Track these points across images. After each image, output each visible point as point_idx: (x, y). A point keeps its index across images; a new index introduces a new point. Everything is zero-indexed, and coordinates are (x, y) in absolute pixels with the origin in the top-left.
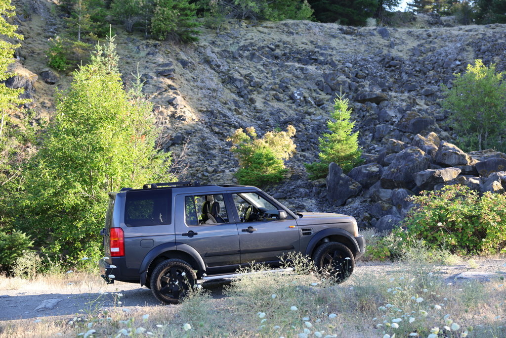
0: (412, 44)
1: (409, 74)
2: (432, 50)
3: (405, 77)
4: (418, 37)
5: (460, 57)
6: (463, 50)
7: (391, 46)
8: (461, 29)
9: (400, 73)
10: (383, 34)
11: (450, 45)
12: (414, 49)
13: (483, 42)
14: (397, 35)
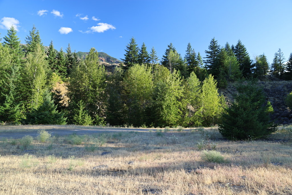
0: (270, 86)
1: (272, 93)
2: (276, 87)
3: (271, 93)
4: (272, 84)
5: (283, 89)
6: (283, 87)
7: (266, 86)
8: (281, 82)
9: (269, 92)
10: (263, 83)
11: (280, 86)
12: (271, 87)
13: (288, 85)
14: (266, 84)
